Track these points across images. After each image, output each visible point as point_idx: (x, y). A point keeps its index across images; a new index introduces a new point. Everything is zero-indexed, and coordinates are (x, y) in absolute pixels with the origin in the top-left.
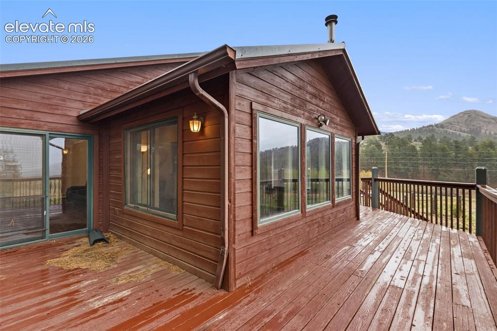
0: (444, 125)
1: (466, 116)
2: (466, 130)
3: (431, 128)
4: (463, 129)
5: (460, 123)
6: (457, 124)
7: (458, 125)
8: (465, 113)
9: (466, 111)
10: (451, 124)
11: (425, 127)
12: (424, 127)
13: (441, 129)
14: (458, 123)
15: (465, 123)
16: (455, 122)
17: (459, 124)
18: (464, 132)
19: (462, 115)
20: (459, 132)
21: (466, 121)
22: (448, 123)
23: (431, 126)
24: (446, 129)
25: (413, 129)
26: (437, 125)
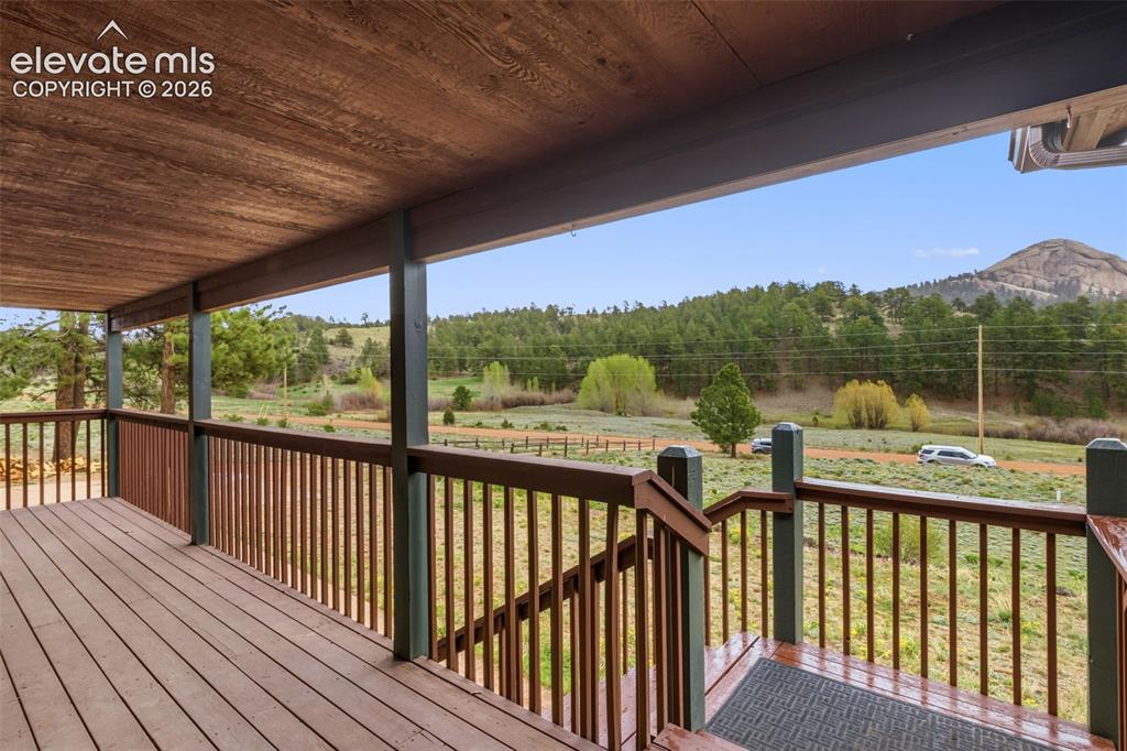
0: (997, 273)
1: (1047, 253)
2: (1047, 285)
3: (967, 280)
4: (1041, 282)
5: (1033, 269)
6: (1026, 271)
7: (1029, 274)
8: (1043, 246)
9: (1045, 242)
10: (1013, 272)
11: (954, 278)
12: (950, 278)
13: (990, 283)
14: (1028, 268)
15: (1044, 268)
16: (1020, 268)
17: (1032, 272)
18: (1043, 289)
19: (1036, 250)
20: (1031, 290)
21: (1045, 264)
22: (1007, 269)
23: (967, 275)
24: (1000, 283)
25: (927, 283)
26: (980, 275)
